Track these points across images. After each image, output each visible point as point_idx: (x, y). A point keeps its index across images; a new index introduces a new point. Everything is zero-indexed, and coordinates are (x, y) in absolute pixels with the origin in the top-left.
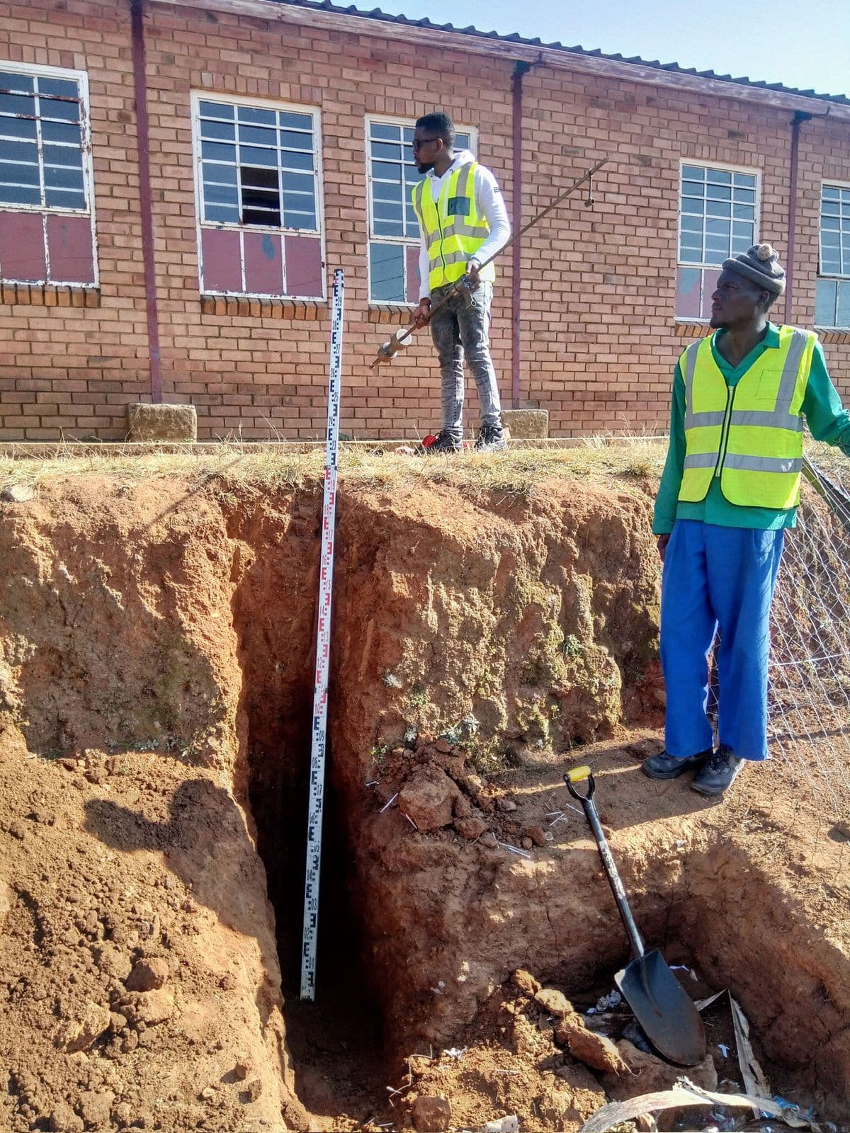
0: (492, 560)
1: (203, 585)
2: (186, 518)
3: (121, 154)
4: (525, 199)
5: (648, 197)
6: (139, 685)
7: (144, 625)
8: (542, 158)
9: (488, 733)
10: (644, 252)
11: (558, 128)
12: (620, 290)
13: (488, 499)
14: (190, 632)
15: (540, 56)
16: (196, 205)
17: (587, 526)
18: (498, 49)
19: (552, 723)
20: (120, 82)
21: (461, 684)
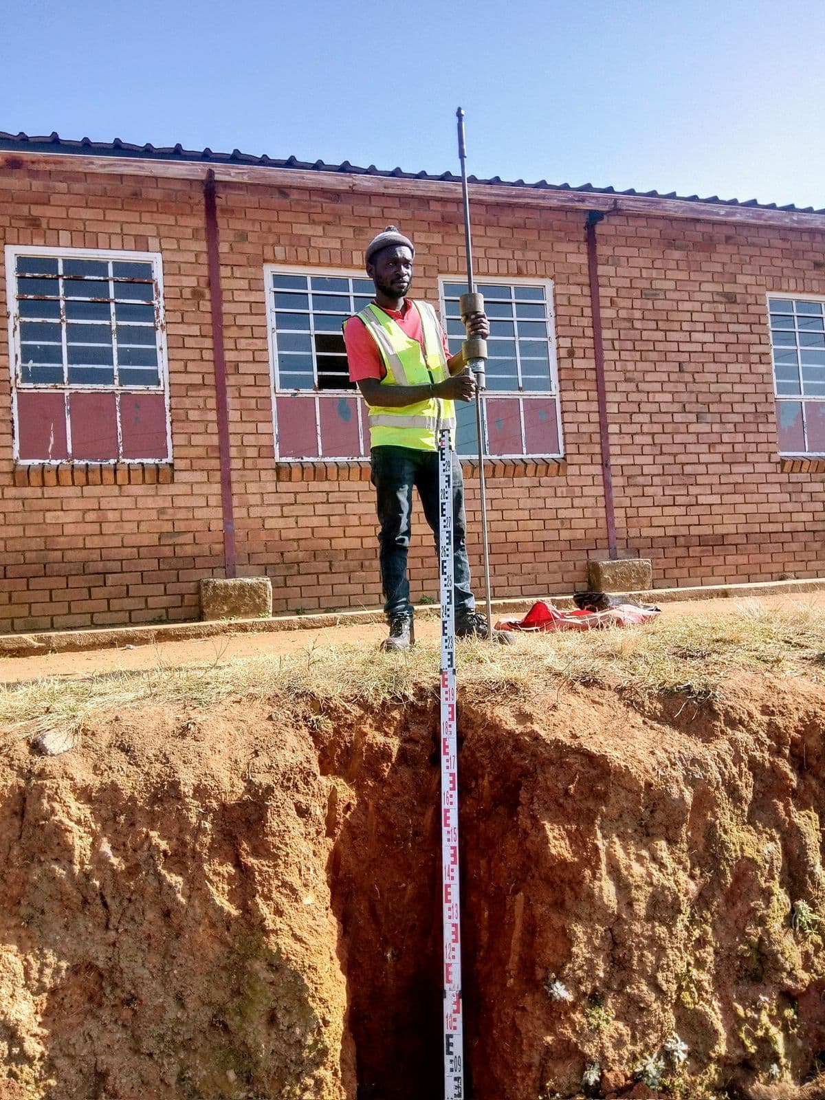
0: (682, 799)
1: (293, 858)
2: (268, 762)
3: (195, 330)
4: (606, 345)
5: (737, 333)
6: (205, 1015)
7: (213, 925)
8: (622, 303)
9: (701, 1061)
10: (738, 388)
11: (636, 273)
12: (716, 428)
13: (659, 706)
14: (275, 932)
15: (615, 203)
16: (271, 375)
17: (803, 740)
18: (571, 200)
19: (788, 1038)
20: (194, 261)
21: (657, 988)
